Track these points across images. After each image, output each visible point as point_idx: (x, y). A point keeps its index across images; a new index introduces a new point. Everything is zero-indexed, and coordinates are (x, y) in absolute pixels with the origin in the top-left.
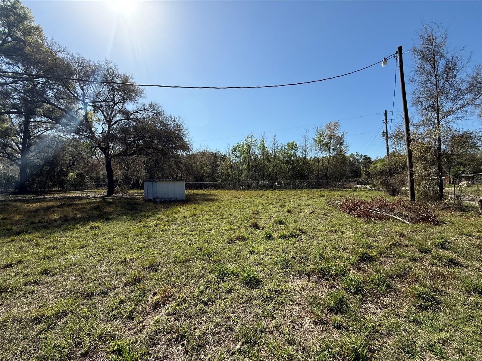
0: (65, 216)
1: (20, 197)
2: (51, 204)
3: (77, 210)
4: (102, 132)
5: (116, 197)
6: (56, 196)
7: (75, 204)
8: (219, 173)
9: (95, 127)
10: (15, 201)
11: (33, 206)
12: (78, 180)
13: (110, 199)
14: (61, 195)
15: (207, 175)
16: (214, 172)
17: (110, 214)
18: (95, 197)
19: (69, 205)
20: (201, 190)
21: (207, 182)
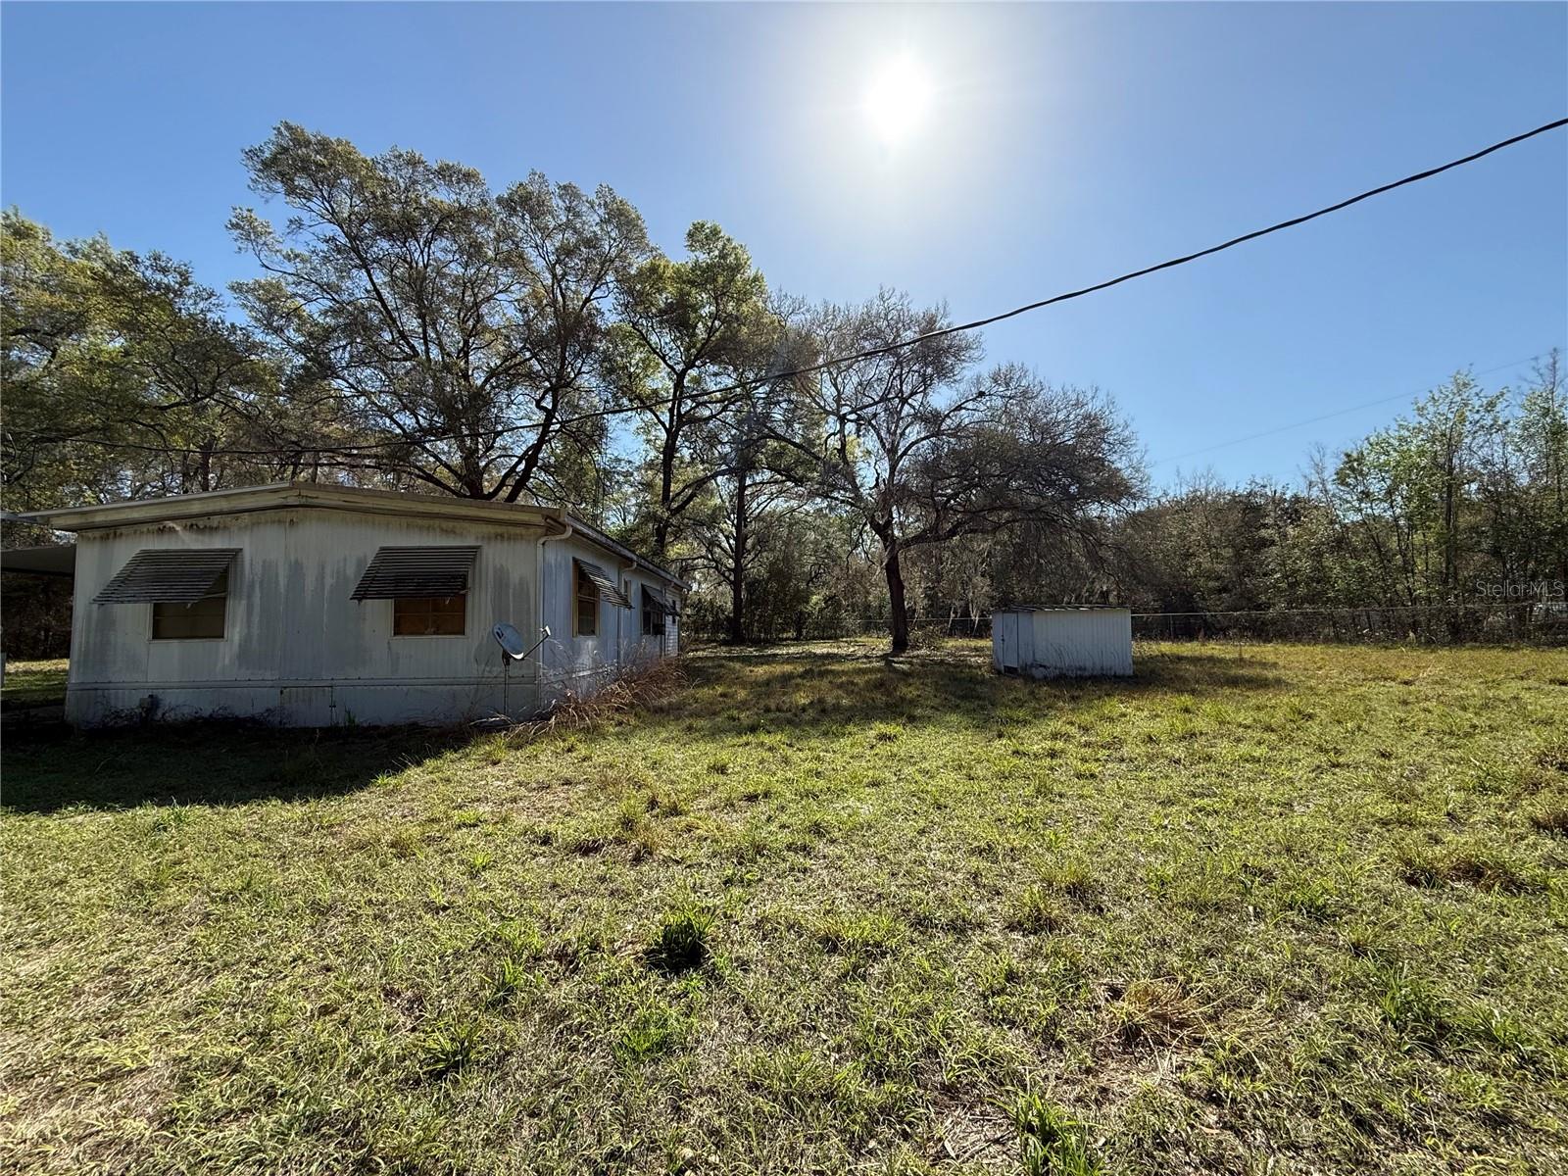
0: (821, 701)
1: (736, 651)
2: (788, 668)
3: (840, 686)
4: (877, 485)
5: (914, 657)
6: (792, 650)
7: (832, 671)
8: (1274, 571)
9: (861, 472)
10: (731, 659)
11: (761, 671)
12: (828, 613)
13: (901, 663)
14: (800, 649)
15: (1211, 584)
16: (1249, 571)
17: (913, 703)
18: (866, 657)
19: (822, 674)
20: (1190, 641)
21: (1215, 609)
